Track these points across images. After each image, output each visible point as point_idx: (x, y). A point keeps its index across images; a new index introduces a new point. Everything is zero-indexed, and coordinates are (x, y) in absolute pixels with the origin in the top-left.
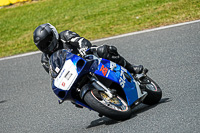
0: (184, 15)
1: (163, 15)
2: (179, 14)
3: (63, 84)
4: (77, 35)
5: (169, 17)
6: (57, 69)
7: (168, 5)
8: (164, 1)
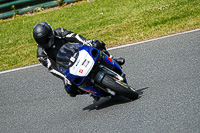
0: (127, 37)
1: (106, 37)
2: (122, 36)
3: (81, 71)
6: (72, 59)
7: (111, 27)
8: (107, 23)
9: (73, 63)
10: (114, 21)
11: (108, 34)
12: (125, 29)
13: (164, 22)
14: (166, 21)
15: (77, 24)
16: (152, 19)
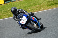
0: (43, 9)
1: (37, 9)
2: (41, 8)
3: (23, 22)
4: (23, 10)
5: (38, 9)
6: (21, 19)
7: (38, 6)
8: (37, 4)
9: (21, 20)
10: (39, 4)
11: (37, 8)
12: (42, 6)
13: (53, 4)
14: (54, 4)
15: (28, 5)
16: (50, 4)
